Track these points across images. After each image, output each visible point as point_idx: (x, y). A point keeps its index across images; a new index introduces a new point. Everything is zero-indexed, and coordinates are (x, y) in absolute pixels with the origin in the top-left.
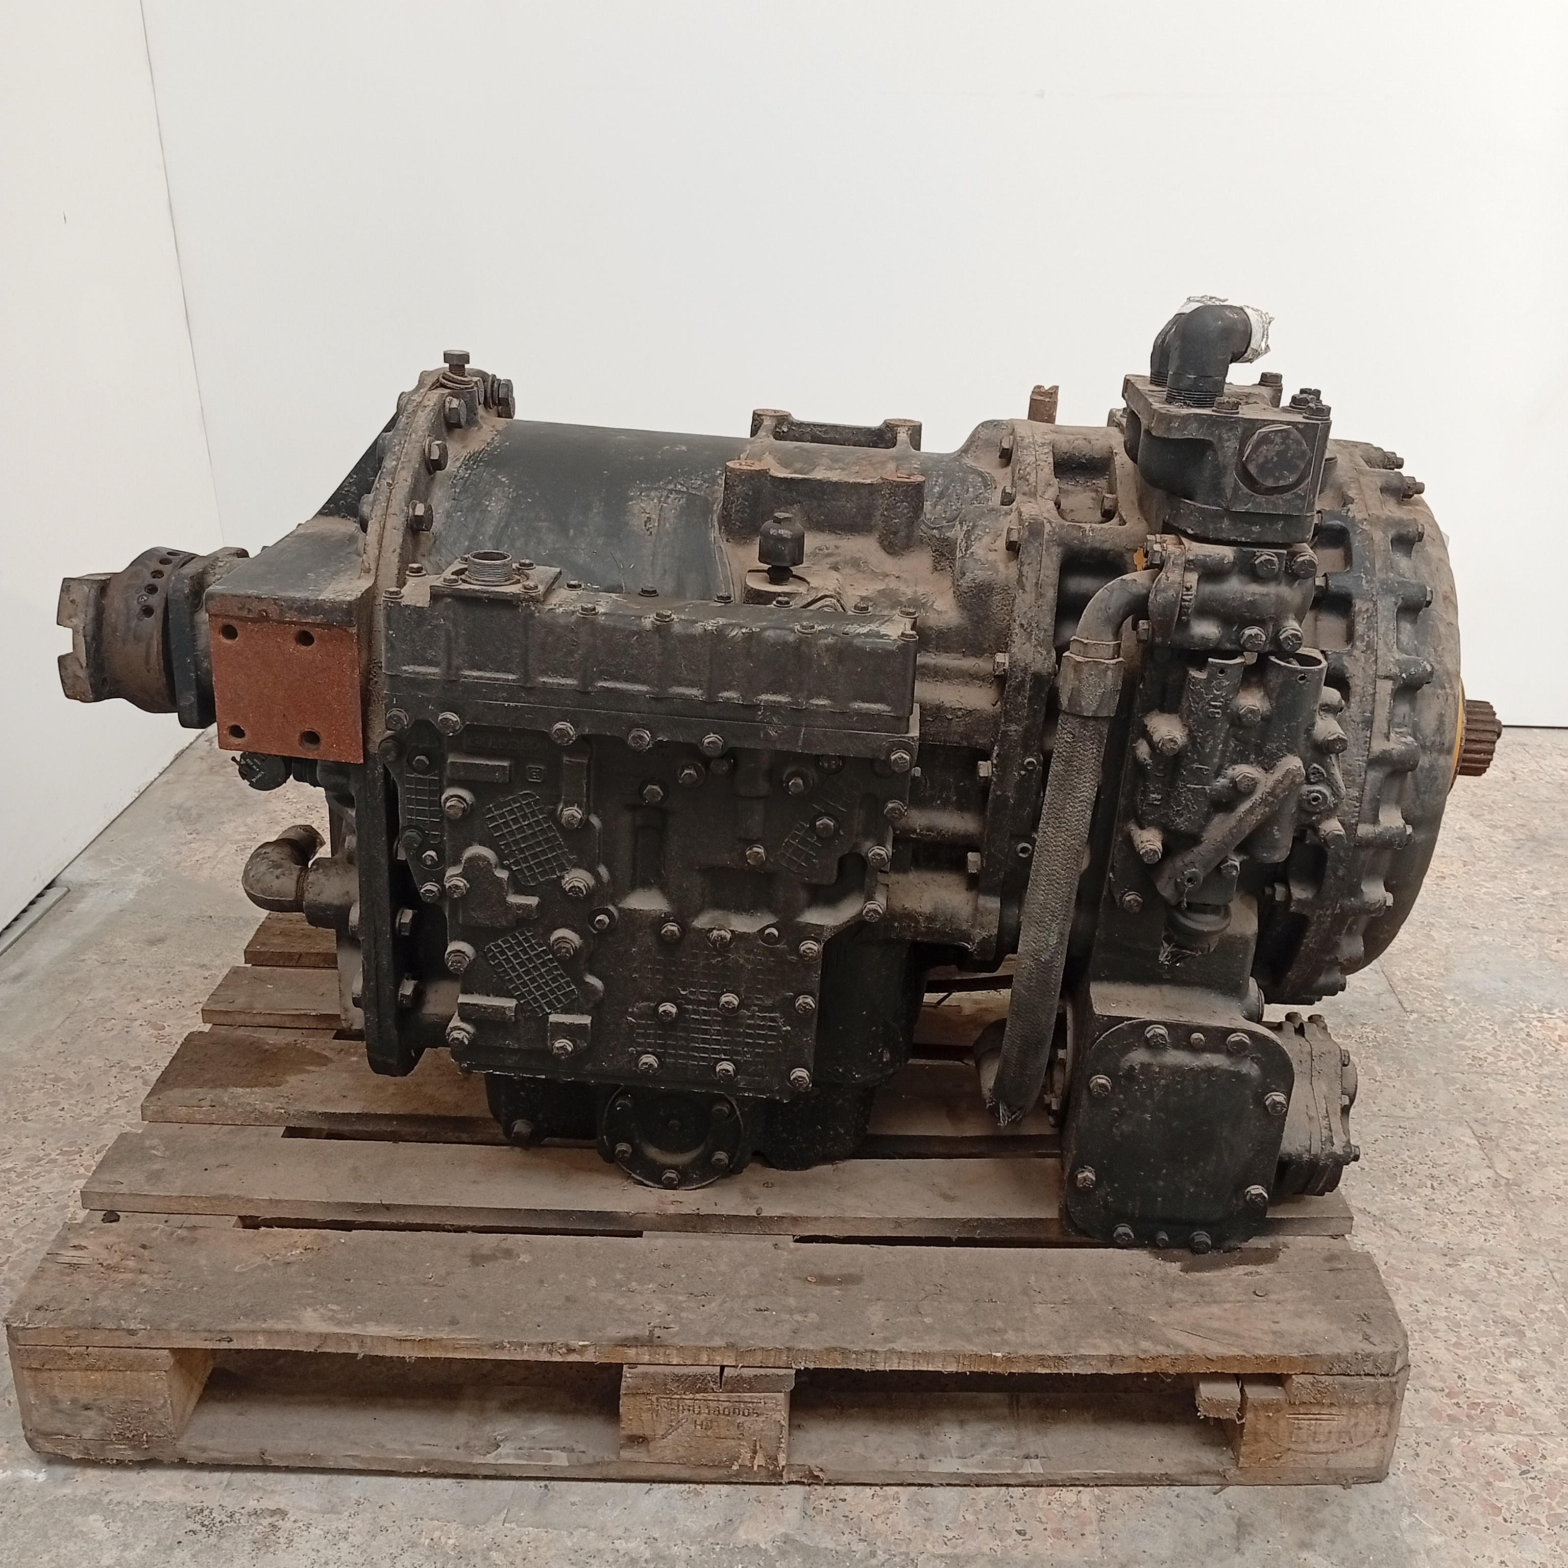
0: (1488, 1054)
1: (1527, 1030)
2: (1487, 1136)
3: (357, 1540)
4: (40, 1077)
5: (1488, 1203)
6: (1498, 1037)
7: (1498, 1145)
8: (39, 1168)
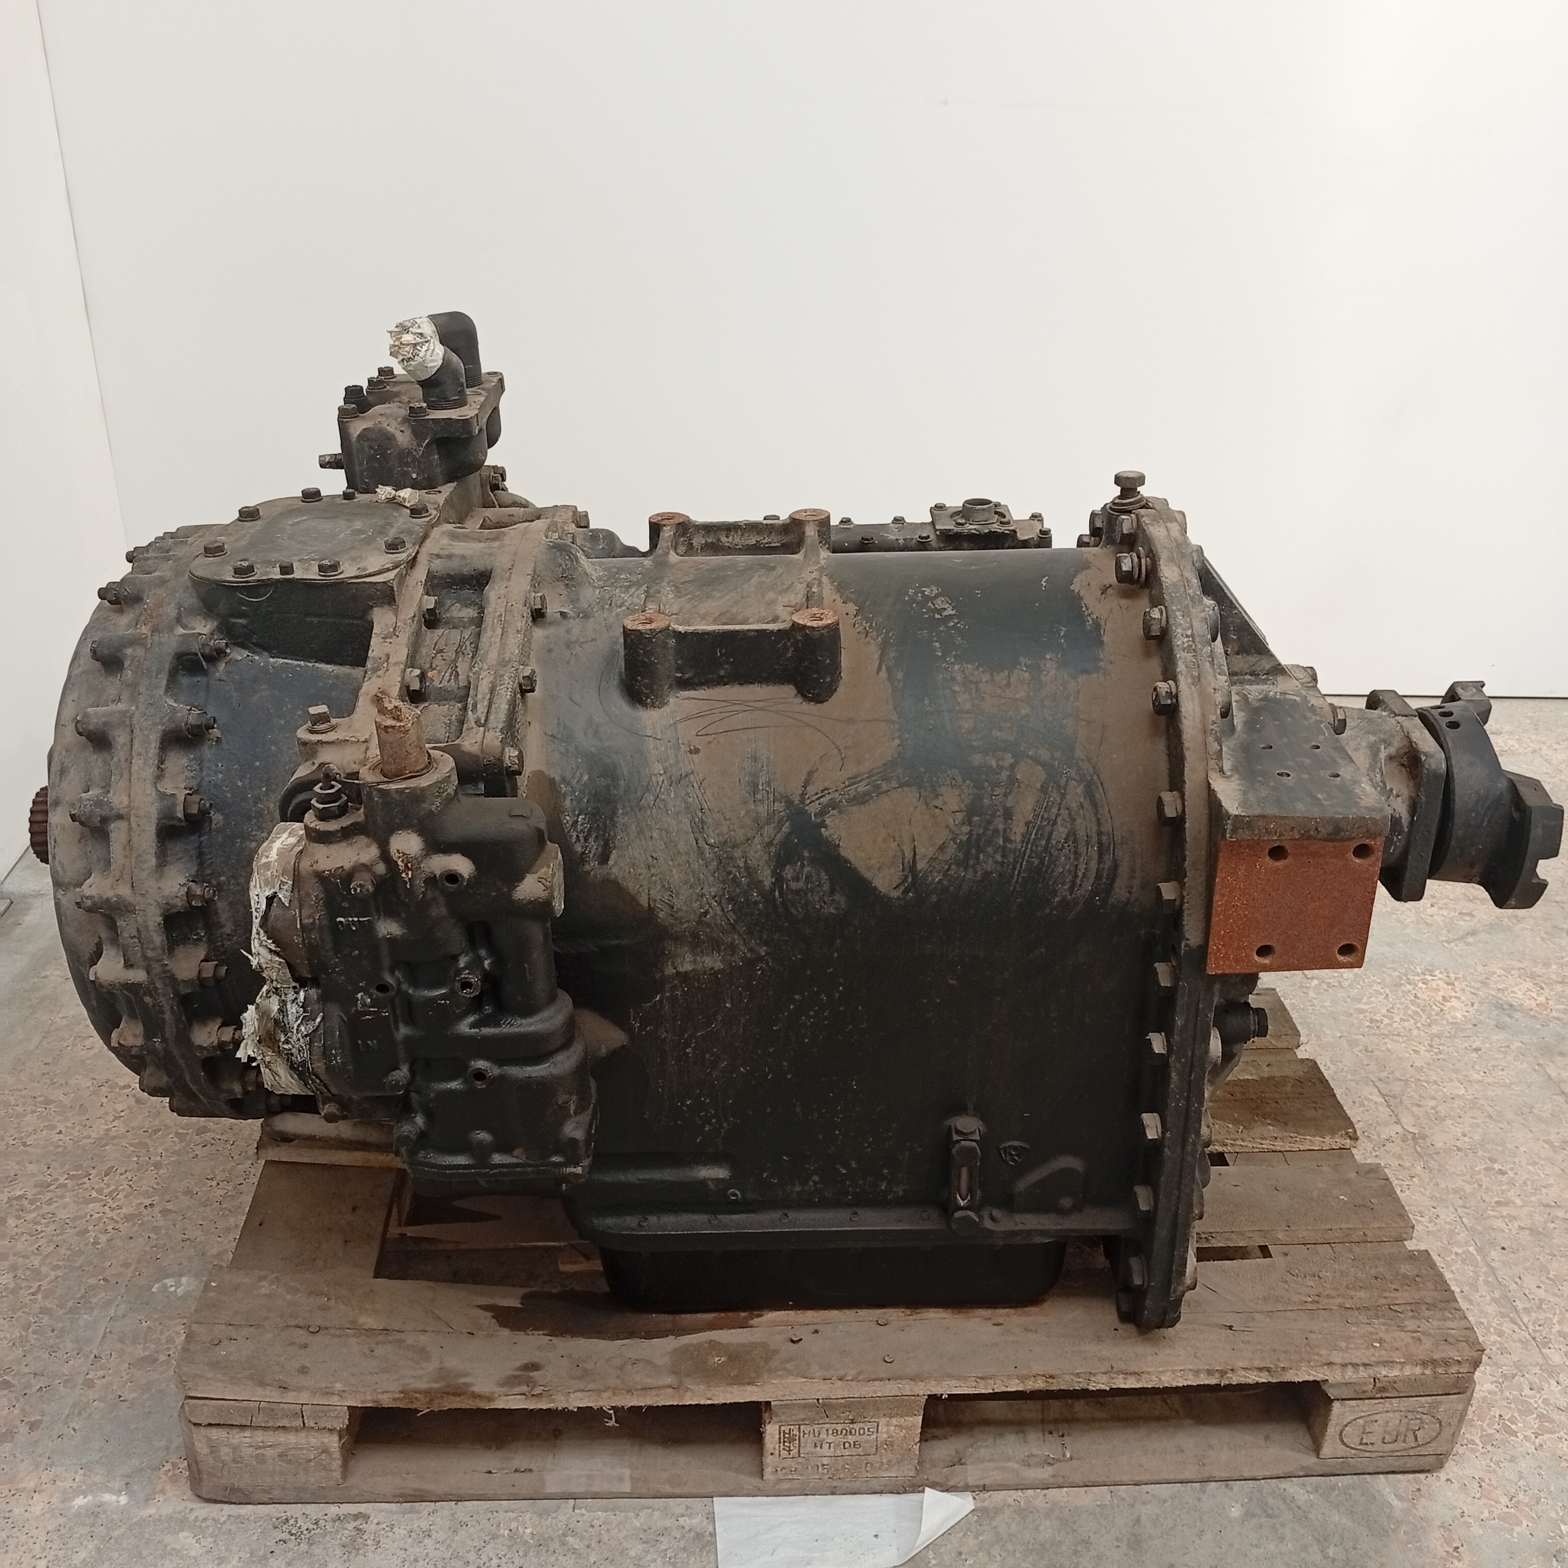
0: (1384, 1016)
1: (1413, 992)
2: (1392, 1094)
3: (441, 1536)
4: (30, 1100)
5: (1400, 1157)
6: (1390, 999)
7: (1401, 1102)
8: (50, 1194)
